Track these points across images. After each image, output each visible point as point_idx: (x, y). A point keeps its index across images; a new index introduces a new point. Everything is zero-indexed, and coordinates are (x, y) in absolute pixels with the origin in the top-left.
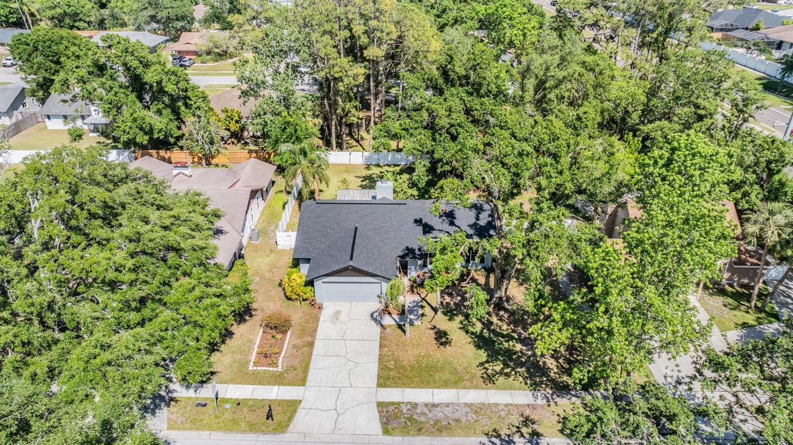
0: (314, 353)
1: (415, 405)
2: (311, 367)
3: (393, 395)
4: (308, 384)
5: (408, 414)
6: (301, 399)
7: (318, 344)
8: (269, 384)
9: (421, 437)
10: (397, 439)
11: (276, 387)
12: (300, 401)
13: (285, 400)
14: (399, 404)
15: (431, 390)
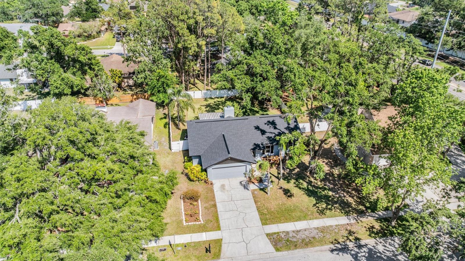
0: (218, 211)
1: (288, 233)
2: (220, 219)
3: (273, 228)
4: (222, 229)
5: (286, 238)
6: (221, 238)
7: (218, 205)
8: (199, 232)
9: (298, 250)
10: (285, 253)
11: (204, 233)
12: (222, 239)
13: (212, 240)
14: (278, 233)
15: (292, 223)
